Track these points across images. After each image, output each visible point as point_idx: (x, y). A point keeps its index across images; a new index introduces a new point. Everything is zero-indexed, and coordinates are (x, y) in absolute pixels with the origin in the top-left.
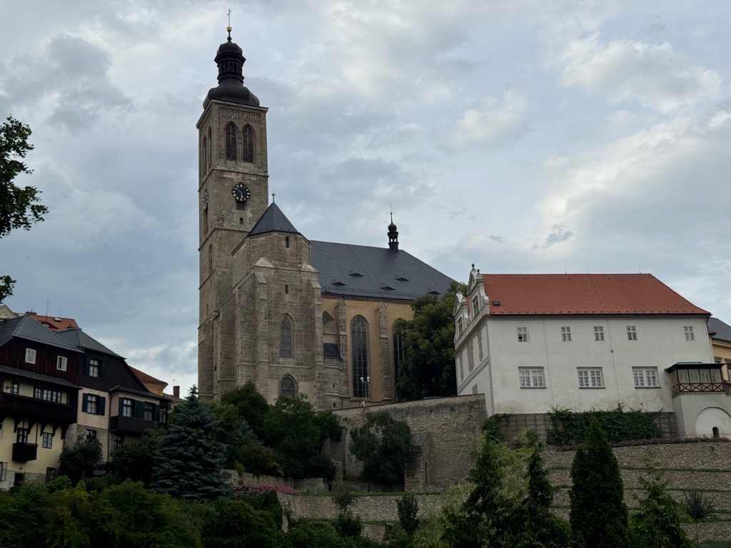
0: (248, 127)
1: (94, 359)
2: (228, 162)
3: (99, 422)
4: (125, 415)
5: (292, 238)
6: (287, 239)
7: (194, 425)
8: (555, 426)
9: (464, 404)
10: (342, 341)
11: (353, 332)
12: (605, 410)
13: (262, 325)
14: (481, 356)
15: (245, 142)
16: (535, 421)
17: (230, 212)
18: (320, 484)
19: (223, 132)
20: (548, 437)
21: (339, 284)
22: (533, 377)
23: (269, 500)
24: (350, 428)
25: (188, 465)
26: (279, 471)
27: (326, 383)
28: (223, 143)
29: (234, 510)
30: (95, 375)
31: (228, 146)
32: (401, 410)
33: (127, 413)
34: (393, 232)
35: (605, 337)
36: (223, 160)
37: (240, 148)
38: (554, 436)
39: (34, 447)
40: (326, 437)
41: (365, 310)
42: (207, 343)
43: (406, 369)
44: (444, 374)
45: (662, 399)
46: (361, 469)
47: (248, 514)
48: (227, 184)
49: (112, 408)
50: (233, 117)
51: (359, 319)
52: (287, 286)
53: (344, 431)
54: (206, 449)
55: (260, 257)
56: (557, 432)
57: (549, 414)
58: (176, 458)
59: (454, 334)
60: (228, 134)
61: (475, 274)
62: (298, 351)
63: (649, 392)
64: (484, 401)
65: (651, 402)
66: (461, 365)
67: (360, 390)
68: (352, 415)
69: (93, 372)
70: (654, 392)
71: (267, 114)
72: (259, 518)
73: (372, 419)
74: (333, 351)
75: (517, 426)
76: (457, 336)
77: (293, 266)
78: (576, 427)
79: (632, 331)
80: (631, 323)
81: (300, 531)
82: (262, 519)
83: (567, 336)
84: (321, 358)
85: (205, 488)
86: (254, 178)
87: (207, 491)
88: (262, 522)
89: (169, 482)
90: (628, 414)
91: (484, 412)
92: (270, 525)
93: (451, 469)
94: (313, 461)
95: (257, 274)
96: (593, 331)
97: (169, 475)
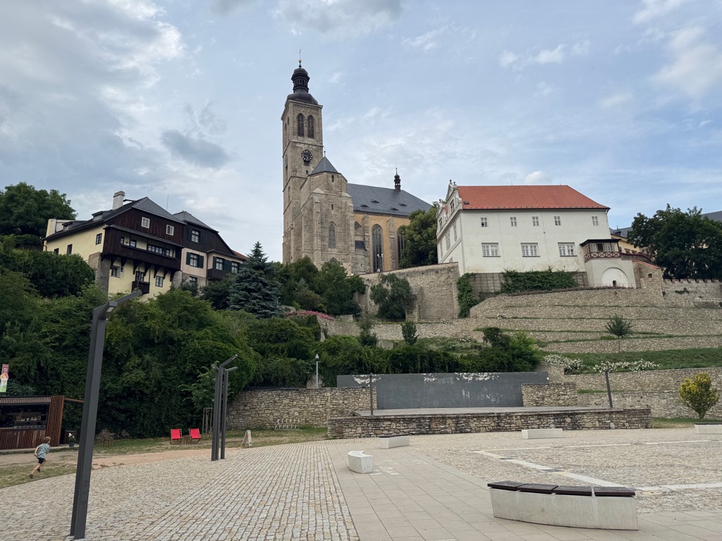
0: (310, 117)
1: (196, 231)
2: (299, 137)
3: (201, 273)
4: (217, 268)
5: (335, 176)
6: (333, 177)
7: (257, 268)
8: (507, 281)
9: (444, 269)
10: (367, 239)
11: (373, 235)
12: (540, 271)
13: (316, 227)
14: (456, 238)
15: (309, 126)
16: (493, 277)
17: (300, 167)
18: (351, 318)
19: (296, 120)
20: (502, 288)
21: (365, 206)
22: (490, 249)
23: (312, 321)
24: (371, 285)
25: (251, 295)
26: (324, 309)
27: (357, 263)
28: (296, 126)
29: (282, 325)
30: (197, 241)
31: (299, 128)
32: (404, 273)
33: (219, 267)
34: (397, 180)
35: (539, 223)
36: (296, 136)
37: (306, 129)
38: (505, 287)
39: (148, 285)
40: (355, 291)
41: (381, 221)
42: (287, 243)
43: (405, 254)
44: (430, 256)
45: (578, 263)
46: (377, 310)
47: (293, 328)
48: (298, 150)
49: (209, 263)
50: (302, 111)
51: (377, 227)
52: (332, 205)
53: (367, 287)
54: (265, 285)
55: (316, 188)
56: (508, 285)
57: (502, 273)
58: (243, 290)
59: (436, 231)
60: (299, 121)
61: (452, 186)
62: (340, 245)
63: (569, 259)
64: (457, 266)
65: (570, 266)
66: (441, 248)
67: (377, 265)
68: (372, 279)
69: (195, 239)
70: (573, 258)
71: (322, 110)
72: (301, 332)
73: (384, 279)
74: (360, 245)
75: (481, 281)
76: (438, 231)
77: (336, 193)
78: (521, 281)
79: (557, 220)
80: (557, 214)
81: (331, 341)
82: (304, 332)
83: (514, 223)
84: (354, 248)
85: (264, 311)
86: (314, 147)
87: (265, 313)
88: (303, 334)
89: (237, 307)
90: (555, 273)
91: (458, 273)
92: (310, 337)
93: (436, 310)
94: (346, 304)
95: (314, 197)
96: (532, 220)
97: (238, 302)
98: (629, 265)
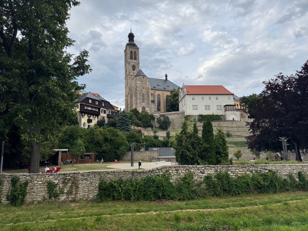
0: (135, 52)
1: (104, 102)
2: (131, 60)
3: (105, 115)
5: (145, 77)
7: (124, 116)
8: (199, 117)
9: (180, 113)
10: (155, 99)
11: (157, 98)
12: (210, 114)
13: (138, 96)
14: (184, 103)
15: (134, 55)
16: (195, 116)
17: (131, 71)
18: (150, 129)
19: (130, 53)
20: (198, 120)
21: (155, 87)
22: (195, 107)
23: (140, 132)
24: (156, 117)
25: (123, 124)
26: (142, 126)
27: (152, 108)
28: (130, 56)
29: (133, 133)
31: (131, 56)
32: (167, 114)
33: (110, 113)
34: (166, 76)
35: (211, 99)
37: (133, 57)
39: (92, 120)
40: (152, 119)
41: (160, 93)
43: (168, 105)
45: (222, 112)
46: (159, 126)
47: (136, 134)
48: (131, 65)
49: (107, 112)
50: (132, 50)
51: (159, 95)
52: (143, 88)
54: (127, 121)
55: (138, 81)
56: (200, 119)
57: (198, 115)
58: (121, 123)
60: (131, 53)
61: (184, 85)
62: (146, 101)
63: (220, 111)
64: (185, 112)
65: (220, 113)
66: (180, 105)
67: (159, 110)
68: (157, 115)
69: (103, 105)
71: (139, 49)
72: (138, 135)
73: (161, 116)
74: (153, 101)
75: (191, 117)
76: (179, 99)
77: (145, 83)
78: (204, 118)
79: (217, 98)
80: (217, 96)
83: (203, 99)
84: (151, 103)
86: (136, 64)
87: (127, 130)
89: (119, 128)
90: (215, 115)
91: (185, 115)
92: (140, 137)
93: (177, 126)
94: (149, 124)
95: (137, 85)
96: (209, 98)
97: (119, 126)
98: (238, 113)
